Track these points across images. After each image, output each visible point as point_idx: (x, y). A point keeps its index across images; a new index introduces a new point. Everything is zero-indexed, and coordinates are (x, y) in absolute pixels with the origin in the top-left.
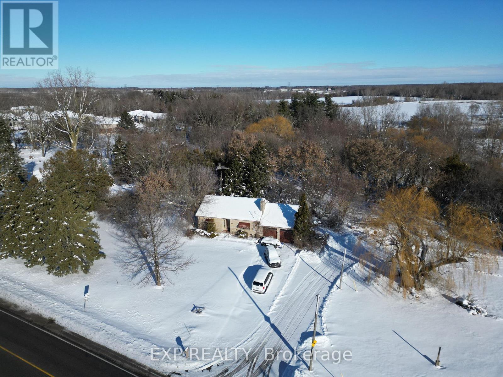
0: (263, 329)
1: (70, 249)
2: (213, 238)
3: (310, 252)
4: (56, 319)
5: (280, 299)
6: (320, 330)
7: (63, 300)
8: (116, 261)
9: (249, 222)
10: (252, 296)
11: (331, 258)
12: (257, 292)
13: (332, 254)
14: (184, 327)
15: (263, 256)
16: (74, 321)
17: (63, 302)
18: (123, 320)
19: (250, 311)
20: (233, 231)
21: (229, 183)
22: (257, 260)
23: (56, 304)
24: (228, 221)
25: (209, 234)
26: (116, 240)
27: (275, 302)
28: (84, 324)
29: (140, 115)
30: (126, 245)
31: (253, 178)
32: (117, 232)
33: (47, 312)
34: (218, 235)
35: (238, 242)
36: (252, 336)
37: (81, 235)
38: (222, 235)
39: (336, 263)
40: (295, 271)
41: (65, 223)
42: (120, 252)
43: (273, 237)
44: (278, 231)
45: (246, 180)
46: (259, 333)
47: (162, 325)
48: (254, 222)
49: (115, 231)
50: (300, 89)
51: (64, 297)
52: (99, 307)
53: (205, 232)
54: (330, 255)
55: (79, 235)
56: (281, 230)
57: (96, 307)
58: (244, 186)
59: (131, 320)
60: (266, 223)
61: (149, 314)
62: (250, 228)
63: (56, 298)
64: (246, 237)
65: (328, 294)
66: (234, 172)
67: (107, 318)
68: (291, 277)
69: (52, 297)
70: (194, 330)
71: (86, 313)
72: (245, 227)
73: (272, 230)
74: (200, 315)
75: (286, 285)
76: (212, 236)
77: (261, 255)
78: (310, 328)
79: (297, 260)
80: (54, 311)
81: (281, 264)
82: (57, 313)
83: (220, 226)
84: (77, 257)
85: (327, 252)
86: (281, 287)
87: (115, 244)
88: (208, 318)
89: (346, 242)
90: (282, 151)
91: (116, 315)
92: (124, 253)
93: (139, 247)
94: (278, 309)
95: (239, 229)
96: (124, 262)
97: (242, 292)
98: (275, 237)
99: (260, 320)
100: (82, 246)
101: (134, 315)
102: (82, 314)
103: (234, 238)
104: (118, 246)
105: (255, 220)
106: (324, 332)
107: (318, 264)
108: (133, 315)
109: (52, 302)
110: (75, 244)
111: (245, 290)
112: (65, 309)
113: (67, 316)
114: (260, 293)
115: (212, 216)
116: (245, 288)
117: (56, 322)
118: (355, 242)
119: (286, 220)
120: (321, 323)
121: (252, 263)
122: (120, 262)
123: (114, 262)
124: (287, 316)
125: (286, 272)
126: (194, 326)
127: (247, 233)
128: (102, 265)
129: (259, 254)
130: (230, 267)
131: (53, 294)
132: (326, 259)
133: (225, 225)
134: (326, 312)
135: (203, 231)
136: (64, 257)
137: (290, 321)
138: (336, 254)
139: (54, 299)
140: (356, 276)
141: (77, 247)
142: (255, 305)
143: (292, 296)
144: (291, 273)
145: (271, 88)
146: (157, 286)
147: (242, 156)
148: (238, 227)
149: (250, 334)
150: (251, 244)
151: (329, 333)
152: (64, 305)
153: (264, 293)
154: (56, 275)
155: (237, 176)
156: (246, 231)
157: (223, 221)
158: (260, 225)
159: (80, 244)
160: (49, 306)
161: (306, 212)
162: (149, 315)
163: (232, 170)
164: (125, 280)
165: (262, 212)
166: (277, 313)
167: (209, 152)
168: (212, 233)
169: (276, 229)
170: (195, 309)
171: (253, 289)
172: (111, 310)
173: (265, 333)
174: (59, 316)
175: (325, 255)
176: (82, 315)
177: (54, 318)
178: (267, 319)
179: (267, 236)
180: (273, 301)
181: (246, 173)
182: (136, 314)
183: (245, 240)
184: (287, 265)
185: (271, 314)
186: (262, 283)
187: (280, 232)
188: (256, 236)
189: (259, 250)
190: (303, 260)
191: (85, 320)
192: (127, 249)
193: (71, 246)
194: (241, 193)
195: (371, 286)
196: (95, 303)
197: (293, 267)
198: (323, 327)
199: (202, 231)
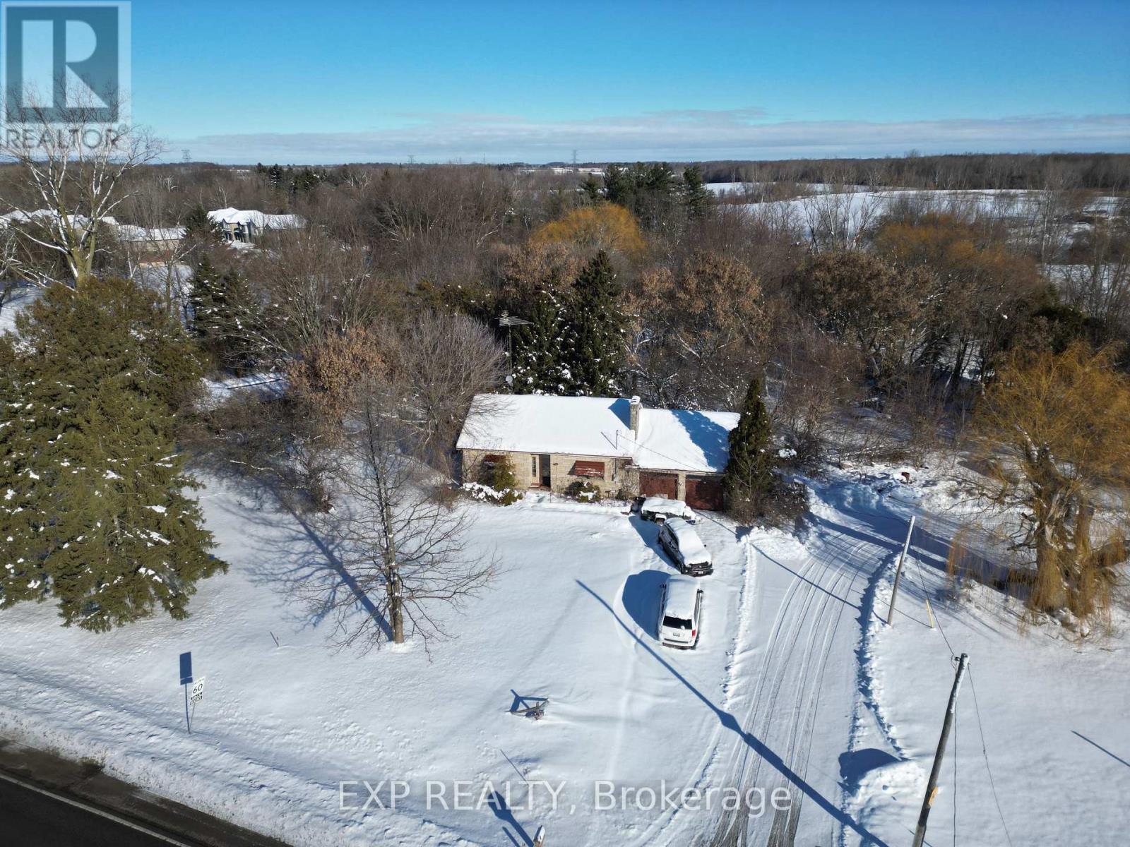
0: (725, 753)
1: (127, 551)
2: (509, 504)
3: (775, 532)
4: (107, 762)
5: (743, 661)
6: (886, 743)
7: (118, 699)
8: (255, 578)
9: (603, 460)
10: (663, 658)
11: (829, 543)
12: (673, 646)
13: (828, 534)
14: (505, 762)
15: (657, 547)
16: (165, 763)
17: (120, 705)
18: (314, 750)
19: (674, 701)
20: (559, 483)
21: (527, 362)
22: (643, 558)
23: (98, 713)
24: (545, 460)
25: (498, 495)
26: (242, 519)
27: (734, 671)
28: (197, 770)
29: (234, 220)
30: (274, 533)
31: (593, 348)
32: (238, 498)
33: (75, 741)
34: (520, 497)
35: (580, 512)
36: (703, 775)
37: (160, 509)
38: (532, 497)
39: (846, 557)
40: (753, 582)
41: (112, 475)
42: (263, 553)
43: (666, 496)
44: (682, 480)
45: (571, 353)
46: (721, 765)
47: (435, 759)
48: (616, 459)
49: (234, 497)
50: (596, 169)
51: (120, 690)
52: (232, 716)
53: (488, 490)
54: (822, 536)
55: (154, 507)
56: (688, 477)
57: (222, 716)
58: (566, 371)
59: (338, 749)
60: (648, 461)
61: (389, 729)
62: (606, 475)
63: (96, 693)
64: (596, 499)
65: (864, 640)
66: (538, 333)
67: (264, 748)
68: (749, 598)
69: (82, 694)
70: (534, 768)
71: (197, 738)
72: (594, 472)
73: (664, 478)
74: (540, 722)
75: (745, 623)
76: (507, 500)
77: (649, 544)
78: (855, 741)
79: (748, 554)
80: (98, 738)
81: (713, 567)
82: (105, 741)
83: (525, 474)
84: (151, 572)
85: (814, 529)
86: (733, 627)
87: (243, 532)
88: (564, 729)
89: (848, 503)
90: (651, 281)
91: (291, 737)
92: (275, 556)
93: (312, 536)
94: (745, 690)
95: (574, 478)
96: (280, 580)
97: (633, 647)
98: (673, 495)
99: (711, 726)
100: (164, 541)
101: (345, 733)
102: (187, 741)
103: (564, 502)
104: (252, 536)
105: (619, 453)
106: (898, 749)
107: (803, 562)
108: (341, 734)
109: (84, 709)
110: (143, 536)
111: (639, 641)
112: (128, 729)
113: (138, 749)
114: (683, 648)
115: (503, 447)
116: (639, 637)
117: (107, 770)
118: (870, 502)
119: (702, 452)
120: (882, 725)
121: (636, 567)
122: (269, 581)
123: (253, 581)
124: (777, 708)
125: (731, 585)
126: (533, 756)
127: (597, 488)
128: (219, 592)
129: (642, 543)
130: (581, 581)
131: (85, 684)
132: (818, 548)
133: (534, 471)
134: (882, 692)
135: (481, 486)
136: (112, 574)
137: (791, 724)
138: (837, 533)
139: (89, 698)
140: (912, 588)
141: (149, 544)
142: (679, 681)
143: (771, 651)
144: (746, 588)
145: (529, 166)
146: (393, 643)
147: (554, 294)
148: (572, 472)
149: (698, 771)
150: (616, 518)
151: (914, 750)
152: (123, 716)
153: (693, 648)
154: (90, 629)
155: (547, 345)
156: (596, 482)
157: (531, 460)
158: (634, 467)
159: (155, 535)
160: (79, 722)
161: (764, 426)
162: (391, 732)
163: (532, 328)
164: (296, 632)
165: (633, 432)
166: (750, 702)
167: (454, 289)
168: (508, 490)
169: (677, 475)
170: (521, 707)
171: (662, 636)
172: (271, 723)
173: (737, 763)
174: (116, 753)
175: (812, 538)
176: (186, 745)
177: (98, 758)
178: (728, 721)
179: (651, 494)
180: (727, 668)
181: (568, 336)
182: (350, 729)
183: (595, 508)
184: (727, 566)
185: (734, 706)
186: (689, 621)
187: (687, 482)
188: (621, 497)
189: (640, 531)
190: (763, 553)
191: (200, 758)
192: (280, 544)
193: (129, 543)
194: (561, 387)
195: (964, 613)
196: (219, 704)
197: (744, 571)
198: (890, 735)
199: (477, 486)
